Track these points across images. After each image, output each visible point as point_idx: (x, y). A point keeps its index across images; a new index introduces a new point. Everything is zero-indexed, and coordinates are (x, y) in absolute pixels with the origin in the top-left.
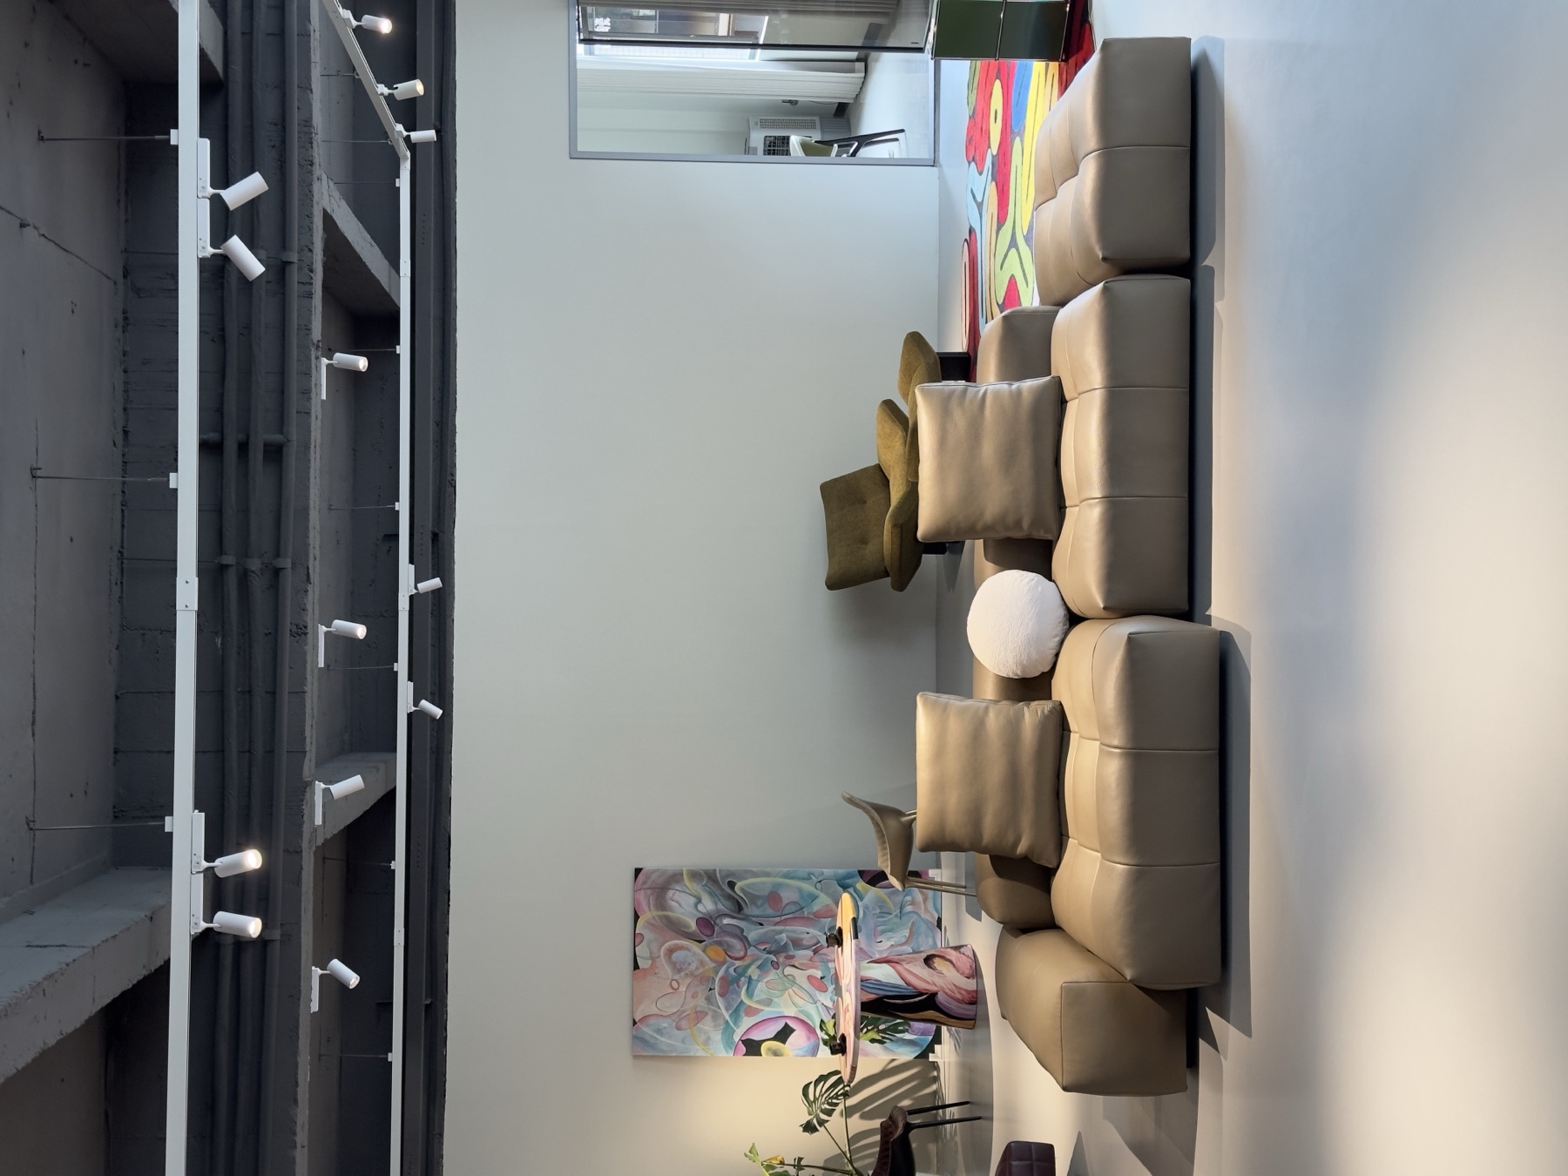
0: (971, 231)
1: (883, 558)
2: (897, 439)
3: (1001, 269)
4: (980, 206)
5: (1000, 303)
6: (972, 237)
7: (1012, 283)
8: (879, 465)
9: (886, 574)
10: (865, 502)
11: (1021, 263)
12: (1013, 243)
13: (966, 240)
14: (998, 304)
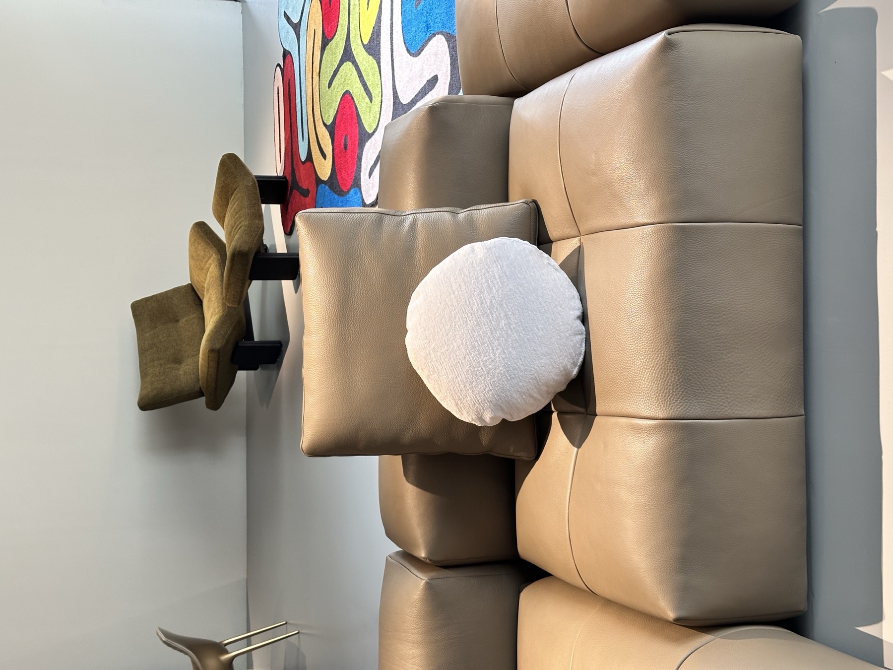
0: (286, 54)
1: (198, 380)
2: (210, 262)
3: (329, 87)
4: (296, 27)
5: (328, 123)
6: (287, 61)
7: (347, 99)
8: (191, 284)
9: (200, 394)
10: (178, 321)
11: (360, 76)
12: (348, 55)
13: (279, 65)
14: (325, 125)
